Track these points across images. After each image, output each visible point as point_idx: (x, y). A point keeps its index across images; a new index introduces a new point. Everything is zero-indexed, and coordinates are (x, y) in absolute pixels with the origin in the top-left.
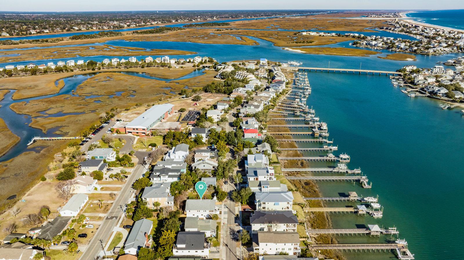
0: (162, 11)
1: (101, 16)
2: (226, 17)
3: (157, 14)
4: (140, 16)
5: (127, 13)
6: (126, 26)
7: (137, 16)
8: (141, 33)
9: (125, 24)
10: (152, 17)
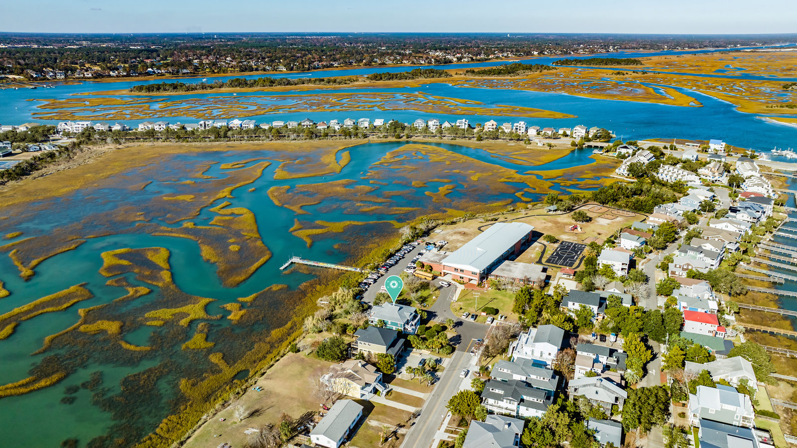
0: (516, 34)
1: (417, 41)
2: (634, 48)
3: (508, 39)
4: (479, 41)
5: (459, 37)
6: (455, 59)
7: (473, 42)
8: (479, 73)
9: (454, 55)
10: (499, 44)
